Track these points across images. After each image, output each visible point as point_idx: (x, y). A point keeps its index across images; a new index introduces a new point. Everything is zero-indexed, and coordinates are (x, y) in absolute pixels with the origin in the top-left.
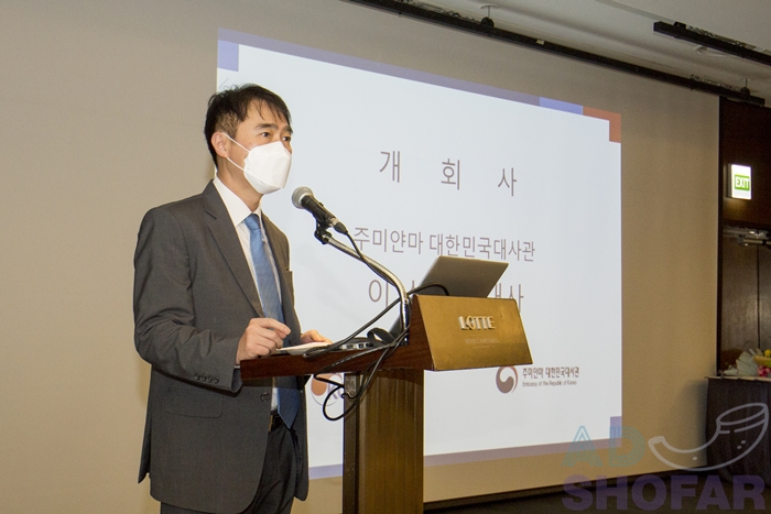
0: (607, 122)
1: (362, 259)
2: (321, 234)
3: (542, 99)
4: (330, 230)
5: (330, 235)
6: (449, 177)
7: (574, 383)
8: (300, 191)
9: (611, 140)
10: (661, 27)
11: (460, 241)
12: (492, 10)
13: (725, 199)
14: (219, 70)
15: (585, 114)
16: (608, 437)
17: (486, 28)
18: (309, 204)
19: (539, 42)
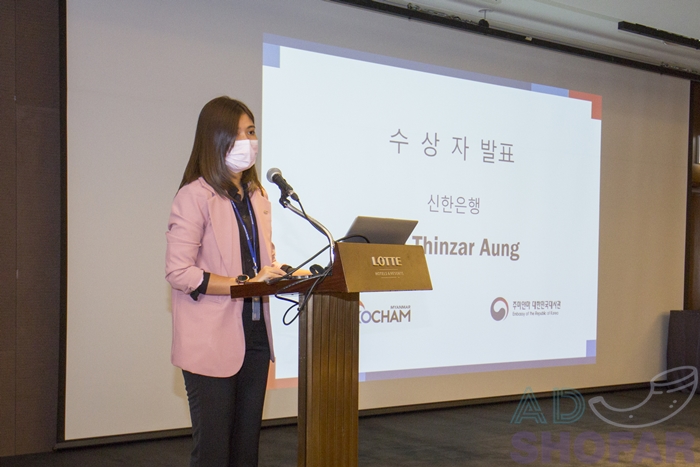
0: (590, 103)
1: (306, 217)
2: (283, 201)
3: (533, 85)
4: (289, 198)
5: (289, 202)
7: (556, 313)
8: (273, 170)
9: (594, 116)
10: (624, 26)
12: (488, 13)
13: (694, 165)
14: (264, 67)
15: (571, 96)
16: (584, 355)
17: (482, 28)
18: (277, 179)
19: (527, 38)
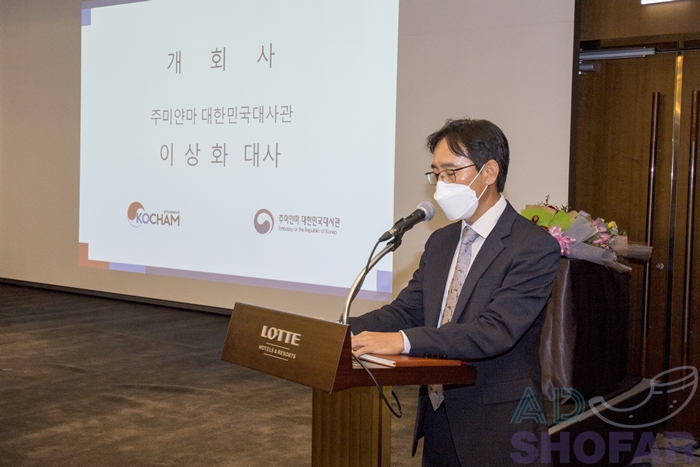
6: (216, 62)
11: (226, 112)
